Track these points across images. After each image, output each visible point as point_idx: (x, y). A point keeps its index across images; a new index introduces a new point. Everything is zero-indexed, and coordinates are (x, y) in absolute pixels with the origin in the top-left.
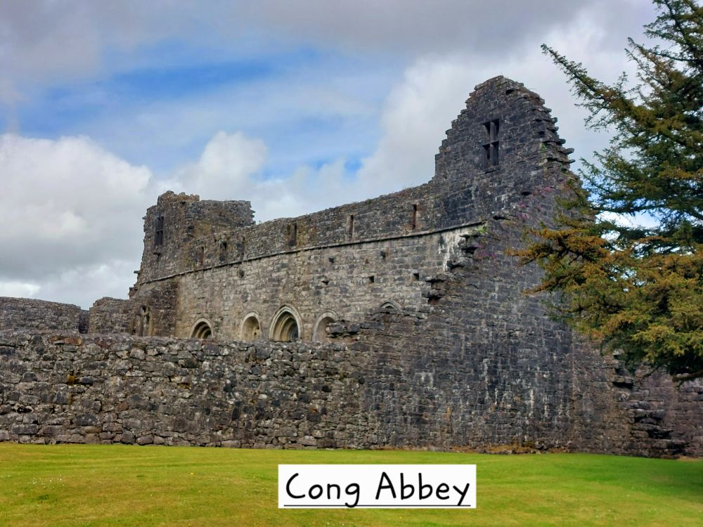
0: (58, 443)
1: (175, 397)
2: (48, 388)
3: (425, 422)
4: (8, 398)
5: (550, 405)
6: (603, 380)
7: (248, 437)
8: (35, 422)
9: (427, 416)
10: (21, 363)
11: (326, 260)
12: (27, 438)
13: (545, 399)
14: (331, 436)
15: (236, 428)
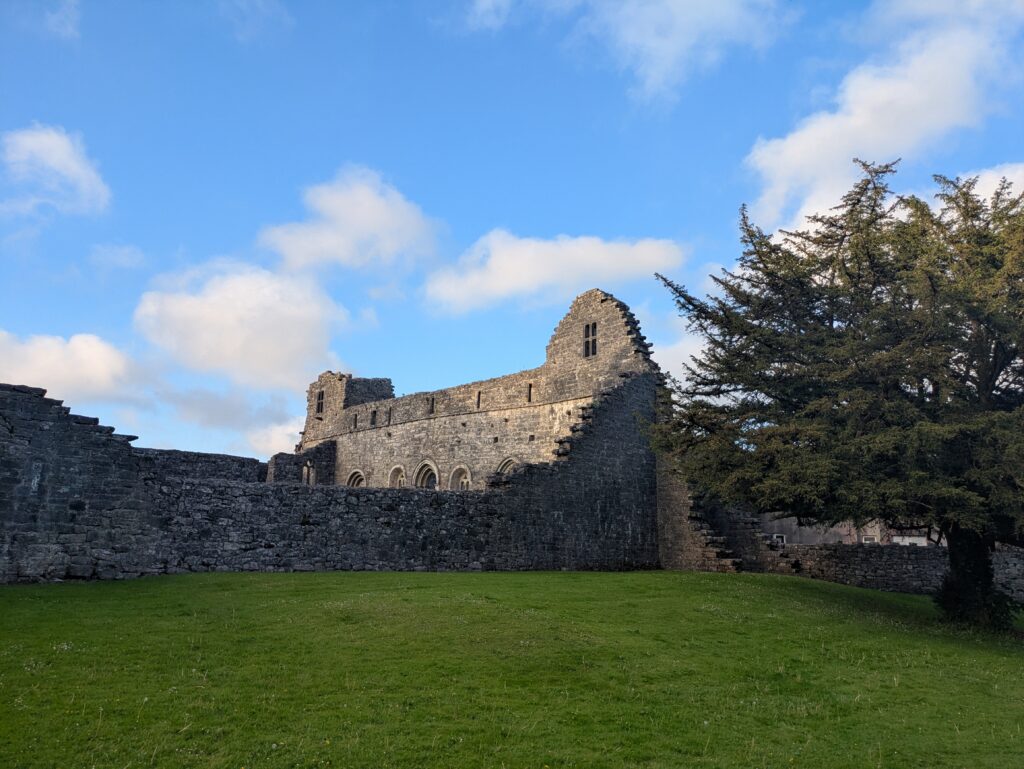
0: (295, 571)
1: (380, 534)
2: (287, 528)
3: (558, 549)
4: (258, 537)
5: (642, 533)
6: (681, 515)
7: (433, 563)
8: (278, 555)
9: (559, 545)
10: (266, 509)
11: (458, 424)
12: (271, 567)
13: (639, 530)
14: (492, 561)
15: (424, 557)
